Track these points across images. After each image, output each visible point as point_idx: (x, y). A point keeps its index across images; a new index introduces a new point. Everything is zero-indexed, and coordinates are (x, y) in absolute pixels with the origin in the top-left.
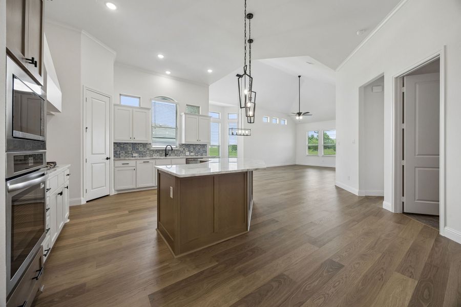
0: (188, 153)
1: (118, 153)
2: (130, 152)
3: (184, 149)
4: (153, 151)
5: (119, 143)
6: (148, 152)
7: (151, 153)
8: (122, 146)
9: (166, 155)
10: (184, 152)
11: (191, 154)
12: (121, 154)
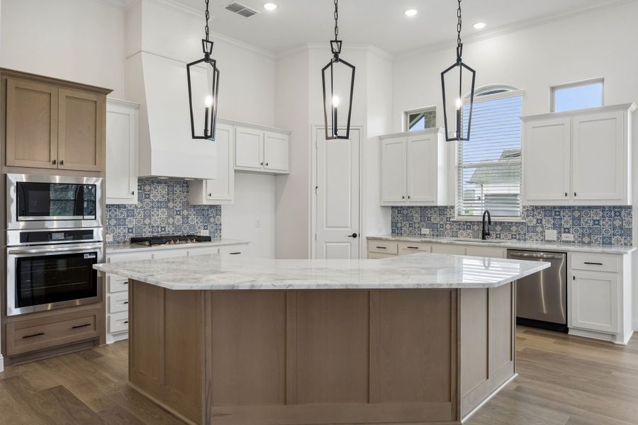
0: (551, 234)
1: (399, 225)
2: (417, 225)
3: (539, 221)
4: (458, 223)
5: (401, 207)
6: (448, 227)
7: (455, 227)
8: (405, 212)
9: (485, 235)
10: (539, 229)
11: (565, 237)
12: (404, 228)
